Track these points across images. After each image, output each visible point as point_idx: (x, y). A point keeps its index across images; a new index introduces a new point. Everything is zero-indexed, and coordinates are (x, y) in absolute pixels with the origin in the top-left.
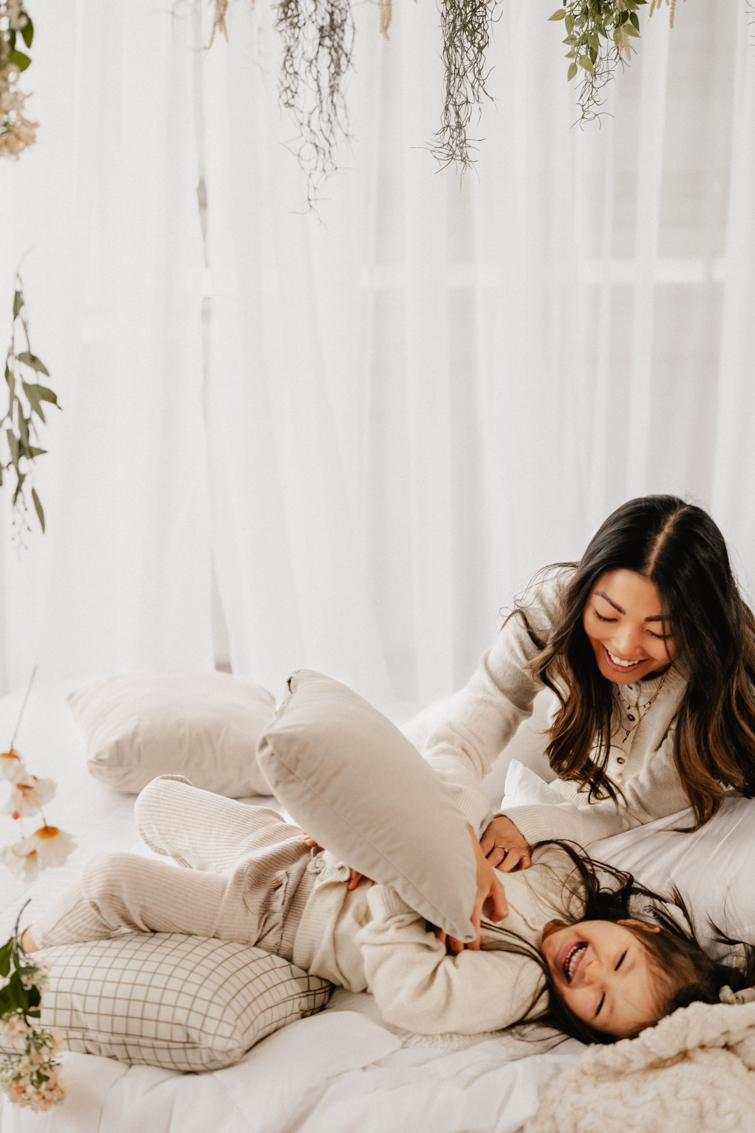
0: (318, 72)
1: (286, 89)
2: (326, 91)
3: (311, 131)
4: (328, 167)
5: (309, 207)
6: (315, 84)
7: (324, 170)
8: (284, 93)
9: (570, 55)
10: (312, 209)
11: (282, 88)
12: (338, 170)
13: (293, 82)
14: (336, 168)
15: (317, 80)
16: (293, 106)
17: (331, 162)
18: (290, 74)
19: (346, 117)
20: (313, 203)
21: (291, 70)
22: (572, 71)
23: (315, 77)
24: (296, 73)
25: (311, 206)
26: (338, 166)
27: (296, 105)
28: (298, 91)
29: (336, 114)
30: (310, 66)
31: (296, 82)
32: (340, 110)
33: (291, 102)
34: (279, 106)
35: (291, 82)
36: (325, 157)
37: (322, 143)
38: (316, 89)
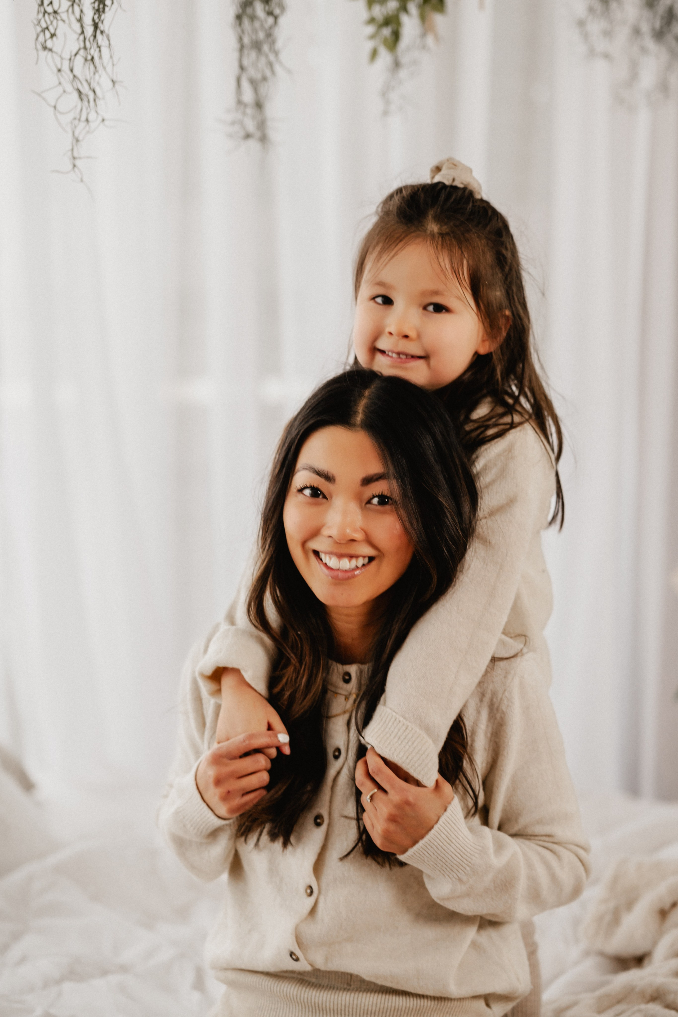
0: (82, 11)
1: (43, 31)
2: (89, 30)
3: (74, 76)
4: (92, 116)
5: (71, 166)
6: (78, 25)
7: (87, 120)
8: (42, 35)
9: (372, 37)
10: (76, 169)
11: (39, 29)
12: (106, 123)
13: (52, 22)
14: (103, 120)
15: (80, 20)
16: (50, 50)
17: (96, 112)
18: (49, 14)
19: (111, 57)
20: (78, 162)
21: (49, 9)
22: (374, 54)
23: (78, 17)
24: (55, 12)
25: (74, 166)
26: (106, 117)
27: (54, 49)
28: (57, 33)
29: (101, 57)
30: (73, 5)
31: (55, 22)
32: (105, 50)
33: (49, 44)
34: (36, 49)
35: (49, 22)
36: (89, 106)
37: (85, 89)
38: (79, 31)
